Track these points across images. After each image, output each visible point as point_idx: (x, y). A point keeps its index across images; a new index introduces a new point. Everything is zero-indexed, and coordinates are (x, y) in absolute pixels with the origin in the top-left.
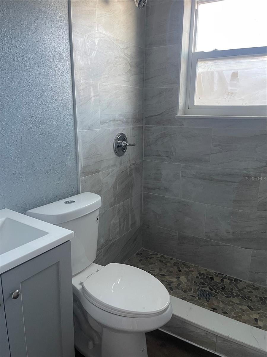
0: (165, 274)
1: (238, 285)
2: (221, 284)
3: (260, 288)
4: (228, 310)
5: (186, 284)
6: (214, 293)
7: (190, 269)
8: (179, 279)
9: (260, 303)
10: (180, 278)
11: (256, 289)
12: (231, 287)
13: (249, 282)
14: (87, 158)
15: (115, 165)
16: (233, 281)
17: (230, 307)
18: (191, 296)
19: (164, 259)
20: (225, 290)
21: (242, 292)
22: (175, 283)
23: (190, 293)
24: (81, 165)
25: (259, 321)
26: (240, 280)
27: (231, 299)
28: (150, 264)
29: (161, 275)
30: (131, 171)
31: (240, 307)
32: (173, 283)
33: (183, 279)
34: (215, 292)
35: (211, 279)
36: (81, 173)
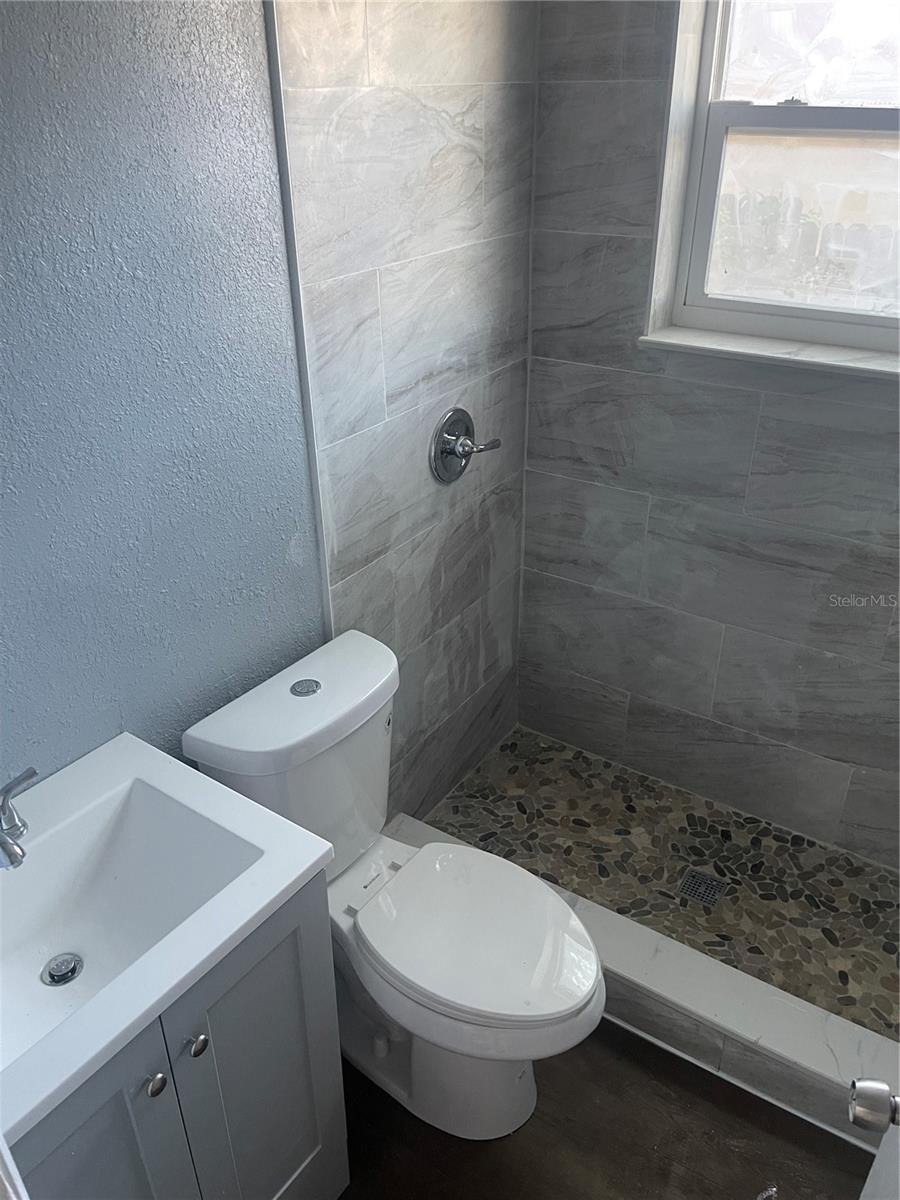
0: (587, 820)
1: (802, 857)
2: (752, 852)
3: (867, 869)
4: (766, 940)
5: (647, 855)
6: (728, 884)
7: (662, 803)
8: (628, 837)
9: (861, 920)
10: (630, 833)
11: (855, 872)
12: (781, 865)
13: (835, 848)
14: (347, 524)
15: (435, 515)
16: (789, 845)
17: (771, 933)
18: (661, 893)
19: (584, 765)
20: (761, 874)
21: (810, 881)
22: (614, 852)
23: (656, 885)
24: (332, 551)
25: (850, 979)
26: (808, 841)
27: (777, 904)
28: (543, 783)
29: (573, 821)
30: (484, 515)
31: (800, 931)
32: (610, 851)
33: (640, 836)
34: (730, 881)
35: (722, 835)
36: (331, 574)
